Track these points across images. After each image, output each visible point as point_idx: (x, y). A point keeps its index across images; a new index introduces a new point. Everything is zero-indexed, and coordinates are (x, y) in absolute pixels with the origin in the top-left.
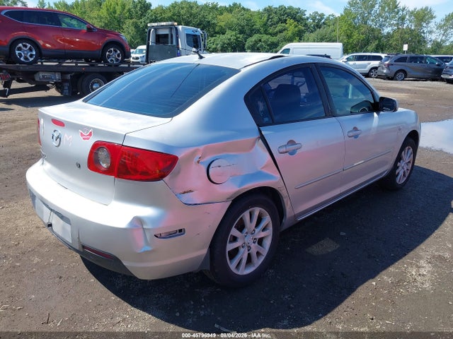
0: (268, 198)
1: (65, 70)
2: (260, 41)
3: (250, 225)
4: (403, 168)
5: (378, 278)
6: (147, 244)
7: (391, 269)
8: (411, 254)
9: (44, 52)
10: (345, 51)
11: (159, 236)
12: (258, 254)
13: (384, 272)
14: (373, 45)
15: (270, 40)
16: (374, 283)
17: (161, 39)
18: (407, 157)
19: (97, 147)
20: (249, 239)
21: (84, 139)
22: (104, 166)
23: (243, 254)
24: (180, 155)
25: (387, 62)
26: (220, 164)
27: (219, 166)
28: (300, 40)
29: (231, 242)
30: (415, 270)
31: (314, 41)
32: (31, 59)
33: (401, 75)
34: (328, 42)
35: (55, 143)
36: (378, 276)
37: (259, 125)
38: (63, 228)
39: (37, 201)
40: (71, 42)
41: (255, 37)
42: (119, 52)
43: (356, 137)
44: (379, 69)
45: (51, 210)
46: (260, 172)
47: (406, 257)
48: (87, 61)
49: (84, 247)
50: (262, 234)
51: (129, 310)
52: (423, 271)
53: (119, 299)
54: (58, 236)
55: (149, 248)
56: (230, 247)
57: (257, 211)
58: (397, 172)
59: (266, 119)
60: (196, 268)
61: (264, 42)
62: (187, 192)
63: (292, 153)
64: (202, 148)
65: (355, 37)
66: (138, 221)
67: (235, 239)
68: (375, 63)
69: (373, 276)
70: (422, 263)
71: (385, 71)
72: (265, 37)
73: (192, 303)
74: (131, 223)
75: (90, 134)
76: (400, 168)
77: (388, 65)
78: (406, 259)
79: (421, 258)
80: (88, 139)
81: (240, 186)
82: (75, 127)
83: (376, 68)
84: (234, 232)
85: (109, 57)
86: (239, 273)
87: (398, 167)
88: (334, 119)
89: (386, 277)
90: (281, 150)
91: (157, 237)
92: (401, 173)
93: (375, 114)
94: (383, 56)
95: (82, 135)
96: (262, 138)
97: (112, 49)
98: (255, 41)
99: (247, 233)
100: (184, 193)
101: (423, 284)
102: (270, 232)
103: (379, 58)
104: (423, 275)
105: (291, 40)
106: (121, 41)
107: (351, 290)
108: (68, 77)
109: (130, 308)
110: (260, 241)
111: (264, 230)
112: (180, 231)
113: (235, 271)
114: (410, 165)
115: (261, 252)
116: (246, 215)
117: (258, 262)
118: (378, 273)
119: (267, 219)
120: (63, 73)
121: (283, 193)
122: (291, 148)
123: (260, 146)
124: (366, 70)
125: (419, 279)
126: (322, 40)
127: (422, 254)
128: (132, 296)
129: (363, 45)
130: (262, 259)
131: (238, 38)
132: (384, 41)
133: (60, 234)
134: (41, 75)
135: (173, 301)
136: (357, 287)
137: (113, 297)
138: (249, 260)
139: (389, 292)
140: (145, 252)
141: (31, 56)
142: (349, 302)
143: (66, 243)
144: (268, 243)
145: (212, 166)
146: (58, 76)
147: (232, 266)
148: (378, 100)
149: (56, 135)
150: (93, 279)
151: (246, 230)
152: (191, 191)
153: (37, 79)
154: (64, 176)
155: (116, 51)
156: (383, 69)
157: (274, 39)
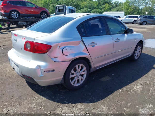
0: (85, 61)
1: (28, 21)
2: (96, 11)
3: (78, 70)
4: (137, 53)
5: (122, 89)
6: (42, 74)
7: (127, 86)
8: (135, 82)
9: (21, 15)
10: (125, 15)
11: (46, 71)
12: (81, 79)
13: (125, 87)
14: (136, 12)
15: (100, 11)
16: (120, 90)
17: (60, 10)
18: (139, 50)
19: (26, 42)
20: (78, 74)
21: (23, 40)
22: (29, 48)
23: (76, 79)
24: (52, 45)
25: (140, 18)
26: (67, 49)
27: (67, 50)
28: (110, 11)
29: (71, 75)
30: (135, 87)
31: (115, 11)
32: (17, 17)
33: (145, 23)
34: (120, 11)
35: (15, 42)
36: (123, 88)
37: (82, 37)
38: (17, 69)
39: (10, 61)
40: (30, 12)
41: (94, 10)
42: (46, 15)
43: (118, 42)
44: (137, 21)
45: (14, 63)
46: (82, 52)
47: (134, 82)
48: (35, 18)
49: (23, 75)
50: (83, 73)
51: (38, 96)
52: (138, 87)
53: (35, 92)
54: (16, 72)
55: (42, 75)
56: (71, 76)
57: (81, 65)
58: (135, 55)
59: (84, 35)
60: (59, 83)
61: (97, 11)
62: (55, 58)
63: (93, 46)
64: (60, 43)
65: (130, 10)
66: (39, 67)
67: (73, 74)
68: (136, 19)
69: (120, 88)
70: (139, 84)
71: (139, 21)
72: (98, 10)
73: (58, 94)
74: (37, 67)
75: (25, 39)
76: (136, 53)
77: (140, 19)
78: (133, 83)
79: (139, 83)
80: (24, 40)
81: (74, 56)
82: (21, 36)
83: (136, 20)
84: (72, 72)
85: (42, 16)
86: (74, 85)
87: (135, 53)
88: (109, 35)
89: (125, 89)
90: (89, 45)
91: (45, 72)
92: (137, 55)
93: (126, 34)
94: (139, 16)
95: (22, 39)
96: (82, 41)
97: (44, 14)
98: (94, 11)
99: (77, 72)
100: (54, 58)
101: (137, 91)
102: (85, 72)
103: (137, 17)
104: (138, 88)
105: (107, 11)
106: (46, 11)
107: (112, 92)
108: (29, 23)
109: (38, 95)
110: (82, 75)
111: (84, 71)
112: (53, 70)
113: (73, 85)
114: (140, 53)
115: (83, 79)
116: (77, 66)
117: (81, 82)
118: (123, 87)
119: (85, 68)
120: (27, 22)
121: (90, 59)
122: (93, 44)
123: (82, 43)
124: (132, 21)
125: (136, 89)
126: (118, 11)
127: (139, 81)
128: (40, 92)
129: (133, 12)
130: (83, 81)
131: (88, 10)
132: (140, 11)
133: (17, 71)
134: (20, 22)
135: (52, 94)
136: (115, 91)
137: (33, 92)
138: (78, 81)
139: (125, 93)
140: (41, 76)
141: (17, 16)
142: (111, 96)
143: (18, 74)
144: (85, 76)
145: (64, 49)
146: (25, 23)
147: (72, 83)
148: (127, 30)
149: (15, 39)
150: (28, 86)
151: (77, 71)
152: (56, 57)
153: (19, 24)
154: (18, 53)
155: (45, 15)
156: (138, 21)
157: (101, 11)
